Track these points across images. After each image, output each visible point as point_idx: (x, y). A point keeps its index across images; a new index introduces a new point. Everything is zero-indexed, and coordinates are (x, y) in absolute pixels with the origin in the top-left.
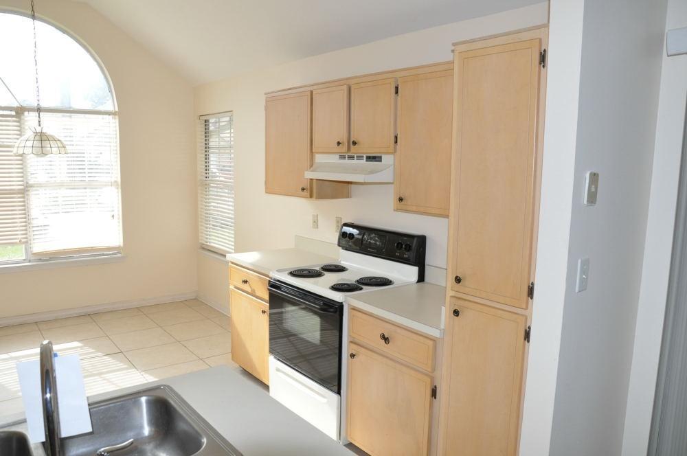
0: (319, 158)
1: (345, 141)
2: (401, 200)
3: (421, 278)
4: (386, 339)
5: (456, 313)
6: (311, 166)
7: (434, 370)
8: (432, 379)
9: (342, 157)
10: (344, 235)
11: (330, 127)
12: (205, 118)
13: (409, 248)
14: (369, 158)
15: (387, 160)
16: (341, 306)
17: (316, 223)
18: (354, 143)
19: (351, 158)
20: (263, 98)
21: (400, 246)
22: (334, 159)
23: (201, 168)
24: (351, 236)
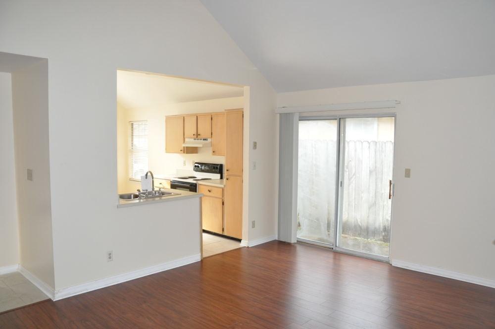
0: (187, 140)
1: (196, 134)
2: (214, 152)
3: (222, 178)
4: (210, 191)
5: (227, 179)
6: (184, 142)
7: (223, 197)
8: (223, 200)
9: (195, 139)
10: (196, 166)
11: (191, 130)
12: (132, 123)
13: (217, 168)
14: (204, 140)
15: (209, 140)
16: (196, 184)
17: (185, 163)
18: (199, 135)
19: (198, 139)
20: (165, 118)
21: (214, 168)
22: (192, 140)
23: (130, 144)
24: (198, 166)
